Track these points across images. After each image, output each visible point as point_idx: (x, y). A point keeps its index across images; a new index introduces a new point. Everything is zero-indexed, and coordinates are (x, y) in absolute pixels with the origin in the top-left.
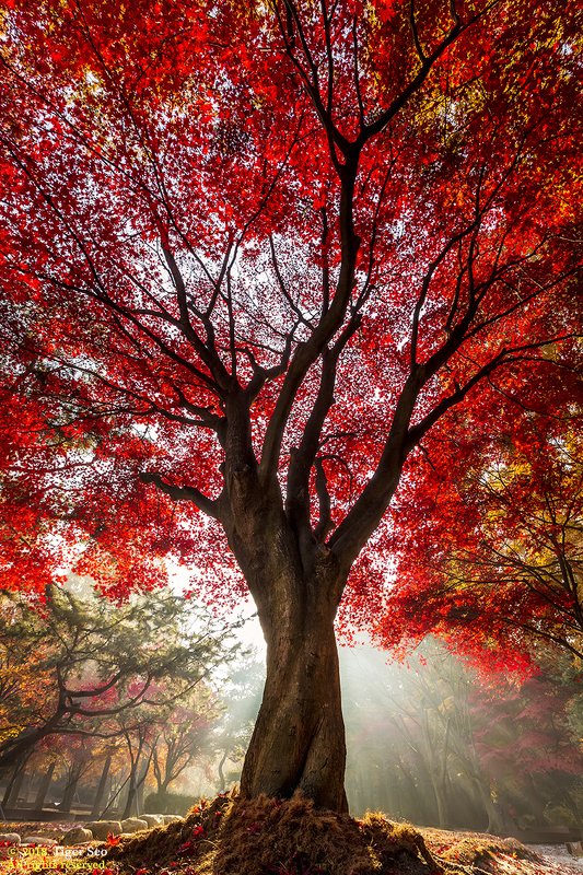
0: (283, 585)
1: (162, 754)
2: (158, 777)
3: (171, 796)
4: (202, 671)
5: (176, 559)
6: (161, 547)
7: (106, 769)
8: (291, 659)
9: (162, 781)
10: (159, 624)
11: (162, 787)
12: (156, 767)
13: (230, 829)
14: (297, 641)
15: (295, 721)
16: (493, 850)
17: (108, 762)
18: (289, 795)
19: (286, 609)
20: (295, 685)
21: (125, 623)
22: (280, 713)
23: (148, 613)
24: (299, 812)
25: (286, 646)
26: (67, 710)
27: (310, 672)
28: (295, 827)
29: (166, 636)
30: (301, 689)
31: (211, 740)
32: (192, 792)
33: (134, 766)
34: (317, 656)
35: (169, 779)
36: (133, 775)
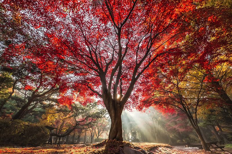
0: (112, 111)
1: (97, 131)
2: (97, 135)
3: (100, 139)
4: (103, 116)
5: (95, 96)
6: (92, 95)
7: (85, 134)
8: (114, 122)
9: (97, 136)
10: (93, 108)
11: (98, 137)
12: (96, 133)
13: (107, 143)
14: (115, 120)
15: (115, 130)
16: (159, 146)
17: (86, 133)
18: (114, 139)
19: (113, 115)
20: (115, 126)
21: (86, 108)
22: (113, 129)
23: (91, 106)
24: (114, 141)
25: (113, 120)
26: (77, 125)
27: (117, 124)
28: (114, 143)
29: (95, 109)
30: (116, 126)
31: (107, 128)
32: (104, 138)
33: (91, 134)
34: (118, 121)
35: (99, 136)
36: (91, 135)
